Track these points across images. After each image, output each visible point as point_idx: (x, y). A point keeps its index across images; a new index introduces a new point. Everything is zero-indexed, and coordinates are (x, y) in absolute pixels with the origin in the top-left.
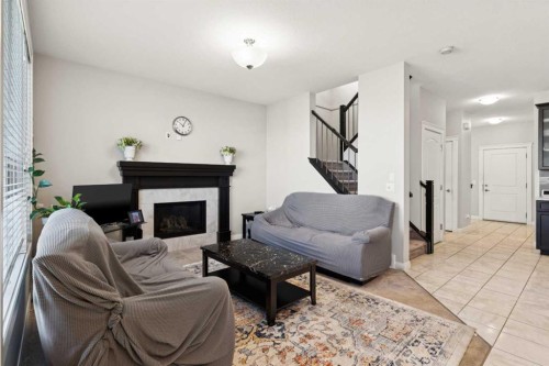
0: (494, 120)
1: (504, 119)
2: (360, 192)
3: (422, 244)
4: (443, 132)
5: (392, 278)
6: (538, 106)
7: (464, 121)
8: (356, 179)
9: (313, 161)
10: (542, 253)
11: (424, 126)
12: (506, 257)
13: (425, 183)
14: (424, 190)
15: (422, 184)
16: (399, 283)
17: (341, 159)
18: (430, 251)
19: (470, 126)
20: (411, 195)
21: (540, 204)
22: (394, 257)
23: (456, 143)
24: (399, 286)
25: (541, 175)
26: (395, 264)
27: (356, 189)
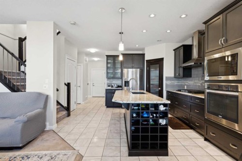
0: (96, 59)
1: (99, 59)
2: (27, 90)
3: (65, 113)
4: (76, 61)
5: (45, 136)
6: (107, 56)
7: (85, 58)
8: (25, 82)
10: (107, 107)
11: (67, 57)
12: (96, 111)
13: (67, 84)
14: (66, 87)
15: (65, 84)
16: (47, 138)
17: (19, 70)
18: (69, 115)
19: (87, 60)
20: (58, 90)
21: (106, 90)
22: (47, 124)
23: (82, 66)
24: (47, 140)
25: (107, 80)
26: (48, 128)
27: (25, 88)
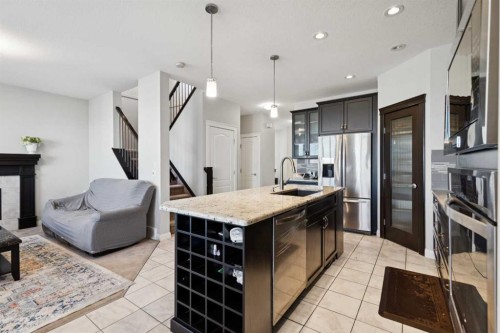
4: (235, 129)
6: (292, 112)
9: (116, 151)
11: (209, 124)
15: (205, 169)
19: (271, 125)
22: (155, 230)
23: (259, 138)
25: (298, 163)
26: (156, 235)
